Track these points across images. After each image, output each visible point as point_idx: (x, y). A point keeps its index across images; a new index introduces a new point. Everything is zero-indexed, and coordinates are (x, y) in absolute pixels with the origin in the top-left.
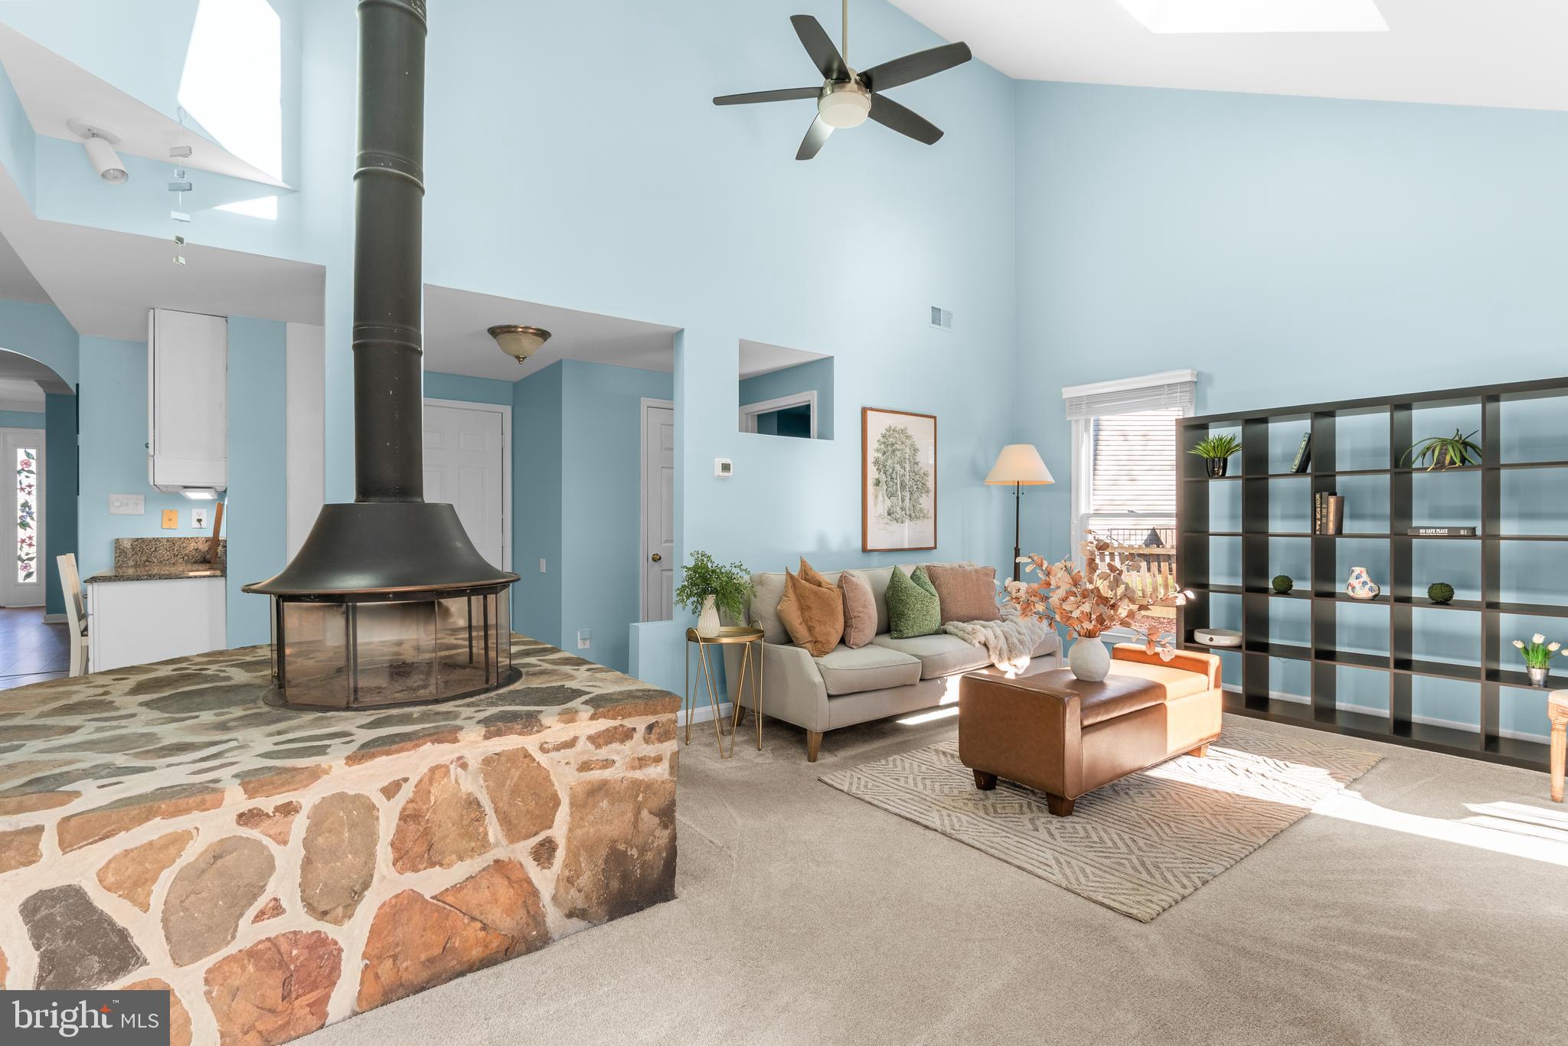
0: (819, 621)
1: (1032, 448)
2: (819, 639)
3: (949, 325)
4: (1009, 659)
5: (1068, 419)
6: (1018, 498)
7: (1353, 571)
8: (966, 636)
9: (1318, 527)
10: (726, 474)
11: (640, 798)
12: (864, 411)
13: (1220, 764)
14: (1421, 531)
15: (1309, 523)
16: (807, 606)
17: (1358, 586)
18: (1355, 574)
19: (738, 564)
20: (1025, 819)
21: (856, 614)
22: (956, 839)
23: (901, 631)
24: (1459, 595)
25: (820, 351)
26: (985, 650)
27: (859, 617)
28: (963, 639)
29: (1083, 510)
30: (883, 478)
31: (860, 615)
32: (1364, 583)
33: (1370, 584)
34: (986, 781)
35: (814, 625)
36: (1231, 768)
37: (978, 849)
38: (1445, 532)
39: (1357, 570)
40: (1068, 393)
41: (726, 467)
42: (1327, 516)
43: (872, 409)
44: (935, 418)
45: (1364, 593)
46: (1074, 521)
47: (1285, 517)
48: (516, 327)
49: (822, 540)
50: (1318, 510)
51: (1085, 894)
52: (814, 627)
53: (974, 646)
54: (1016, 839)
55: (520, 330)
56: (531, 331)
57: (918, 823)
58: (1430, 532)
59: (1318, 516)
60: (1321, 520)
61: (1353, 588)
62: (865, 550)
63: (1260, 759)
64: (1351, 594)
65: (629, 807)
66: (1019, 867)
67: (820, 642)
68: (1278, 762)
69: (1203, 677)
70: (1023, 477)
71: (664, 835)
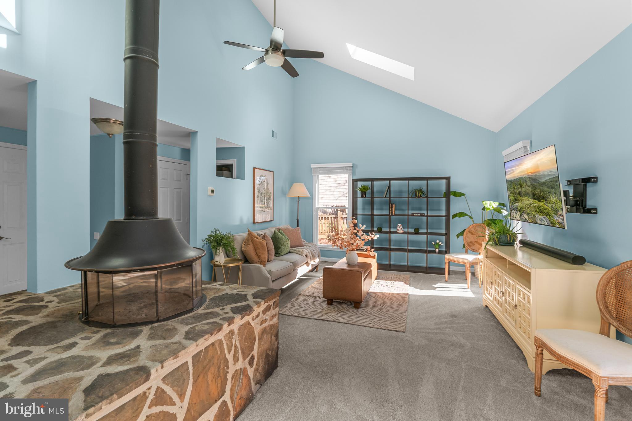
0: (262, 253)
1: (303, 184)
2: (263, 260)
3: (276, 138)
4: (313, 260)
5: (313, 175)
6: (298, 202)
7: (398, 225)
8: (300, 253)
9: (390, 213)
10: (212, 194)
11: (272, 332)
12: (254, 169)
13: (379, 285)
14: (414, 214)
15: (388, 211)
16: (258, 248)
17: (400, 229)
18: (399, 226)
19: (229, 233)
20: (351, 311)
21: (270, 249)
22: (340, 322)
23: (279, 253)
24: (421, 231)
25: (241, 144)
26: (306, 257)
27: (271, 250)
28: (299, 254)
29: (317, 206)
30: (259, 195)
31: (272, 249)
32: (401, 229)
33: (403, 229)
34: (330, 302)
35: (261, 255)
36: (383, 285)
37: (348, 324)
38: (419, 215)
39: (400, 225)
40: (313, 166)
41: (213, 191)
42: (393, 210)
43: (257, 168)
44: (273, 172)
45: (401, 231)
46: (314, 209)
47: (377, 209)
48: (110, 119)
49: (241, 220)
50: (391, 208)
51: (387, 329)
52: (261, 256)
53: (303, 256)
54: (356, 318)
55: (112, 121)
56: (119, 122)
57: (324, 320)
58: (416, 214)
59: (391, 210)
60: (391, 211)
61: (399, 230)
62: (254, 222)
63: (387, 281)
64: (398, 232)
65: (269, 335)
66: (364, 326)
67: (263, 261)
68: (391, 282)
69: (374, 259)
70: (300, 195)
71: (276, 343)
